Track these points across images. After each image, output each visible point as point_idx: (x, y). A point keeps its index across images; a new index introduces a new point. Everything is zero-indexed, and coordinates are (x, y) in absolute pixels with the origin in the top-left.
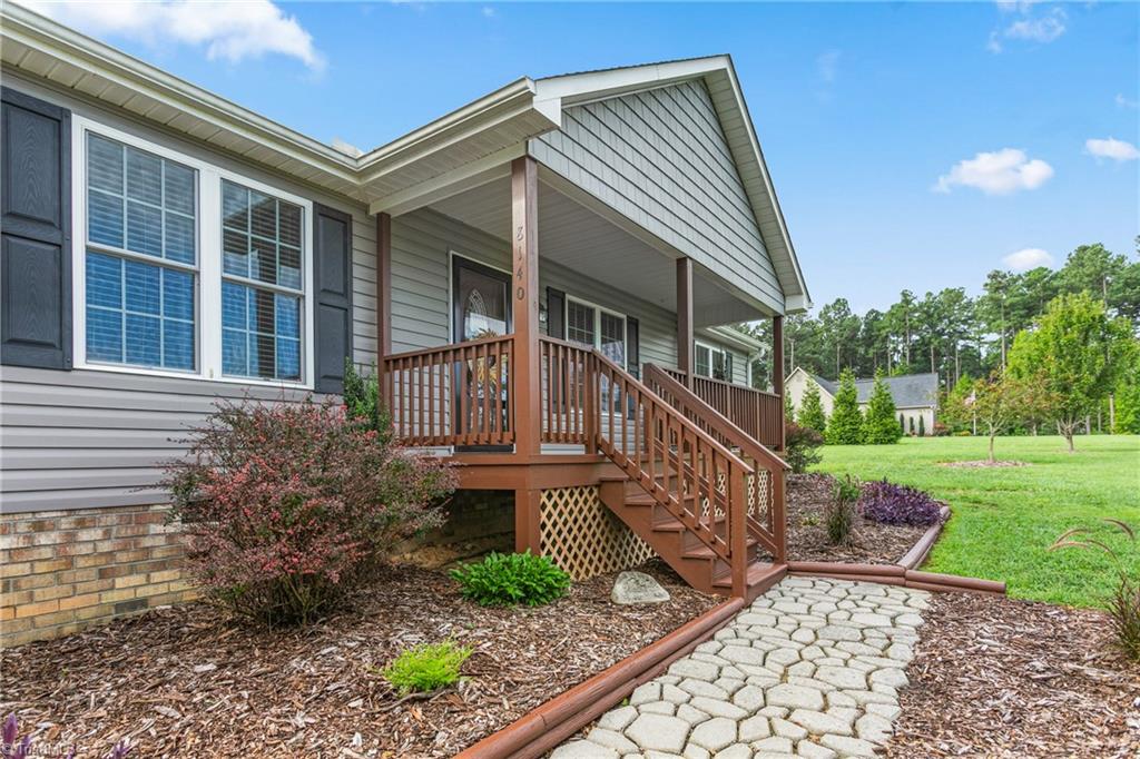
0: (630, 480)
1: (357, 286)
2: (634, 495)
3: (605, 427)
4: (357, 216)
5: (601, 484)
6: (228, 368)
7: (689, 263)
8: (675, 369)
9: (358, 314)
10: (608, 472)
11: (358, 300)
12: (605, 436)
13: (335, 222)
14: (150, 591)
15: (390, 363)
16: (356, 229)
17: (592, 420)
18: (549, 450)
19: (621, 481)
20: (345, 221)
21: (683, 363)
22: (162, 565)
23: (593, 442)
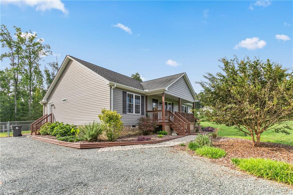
0: (173, 124)
1: (144, 103)
2: (174, 126)
3: (171, 118)
4: (144, 96)
5: (170, 125)
6: (135, 113)
7: (180, 99)
8: (178, 111)
9: (144, 106)
10: (171, 123)
11: (144, 105)
12: (171, 120)
13: (142, 97)
14: (130, 133)
15: (147, 112)
16: (144, 97)
17: (169, 118)
18: (165, 121)
19: (172, 124)
20: (143, 96)
21: (179, 111)
22: (131, 131)
23: (169, 120)
